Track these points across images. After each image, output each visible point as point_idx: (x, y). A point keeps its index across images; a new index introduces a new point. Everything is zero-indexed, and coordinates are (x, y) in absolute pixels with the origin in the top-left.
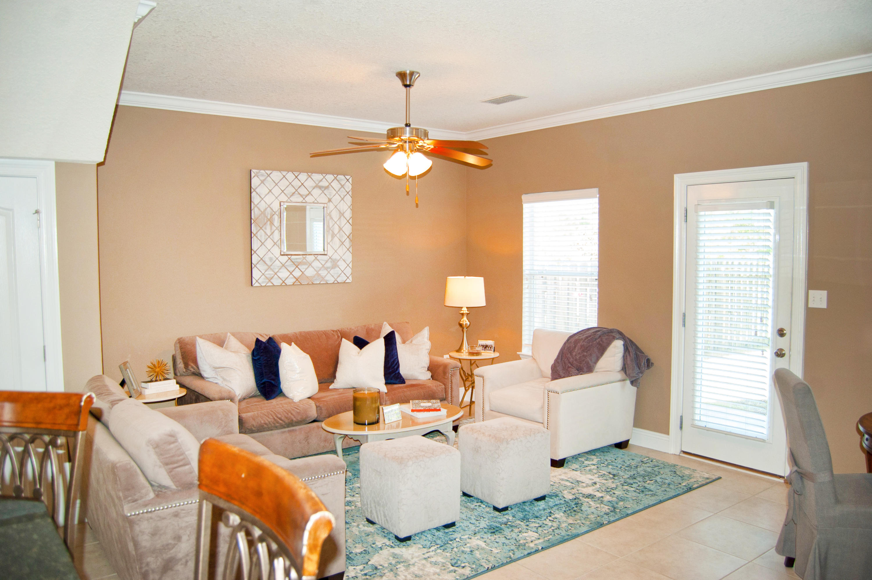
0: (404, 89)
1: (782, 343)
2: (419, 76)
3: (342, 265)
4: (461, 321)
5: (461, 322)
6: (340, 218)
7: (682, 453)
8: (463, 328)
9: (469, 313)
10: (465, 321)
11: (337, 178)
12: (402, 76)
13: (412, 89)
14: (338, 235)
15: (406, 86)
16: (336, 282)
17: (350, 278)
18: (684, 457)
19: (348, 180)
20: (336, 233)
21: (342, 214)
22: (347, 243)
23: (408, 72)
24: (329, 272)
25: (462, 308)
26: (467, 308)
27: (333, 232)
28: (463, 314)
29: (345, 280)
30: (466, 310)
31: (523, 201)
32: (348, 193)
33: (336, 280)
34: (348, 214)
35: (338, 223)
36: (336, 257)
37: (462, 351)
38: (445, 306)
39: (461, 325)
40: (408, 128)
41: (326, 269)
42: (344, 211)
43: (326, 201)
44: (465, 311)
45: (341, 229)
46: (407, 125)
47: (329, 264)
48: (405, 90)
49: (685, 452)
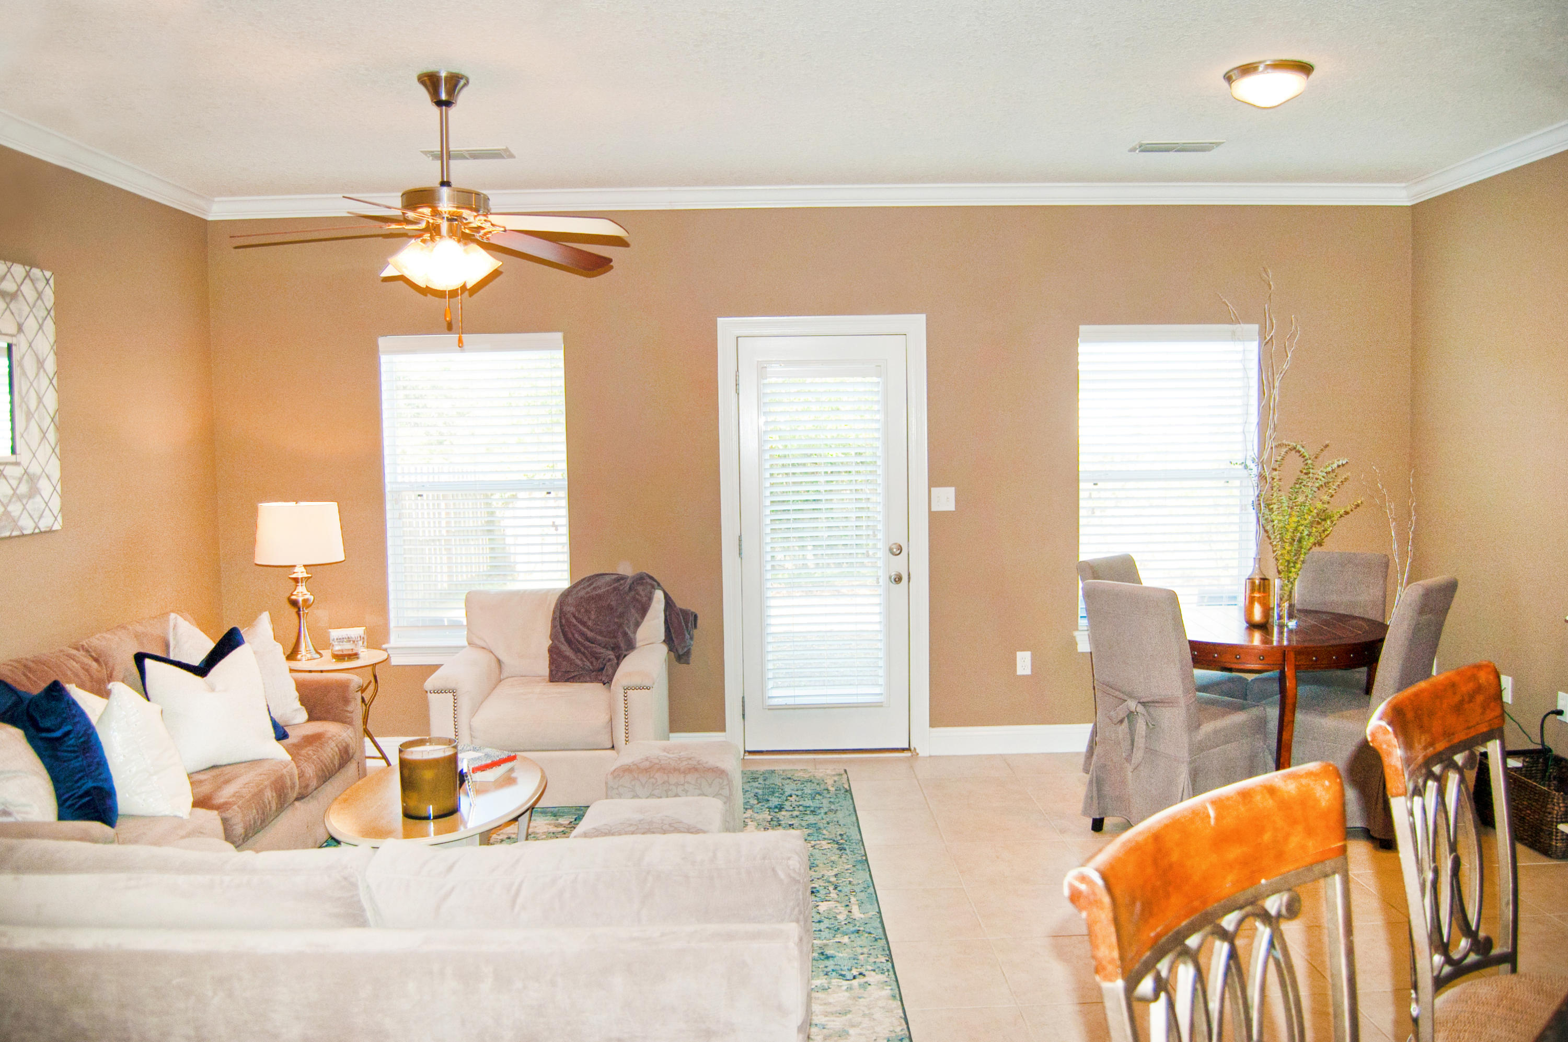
0: (435, 110)
1: (898, 564)
2: (465, 85)
3: (45, 486)
4: (292, 594)
5: (293, 597)
6: (37, 374)
7: (747, 754)
8: (299, 610)
9: (311, 577)
10: (302, 593)
11: (31, 274)
12: (431, 81)
13: (453, 111)
14: (36, 416)
15: (440, 103)
16: (37, 531)
17: (60, 519)
18: (753, 759)
19: (48, 281)
20: (32, 409)
21: (40, 364)
22: (52, 436)
23: (443, 74)
24: (25, 508)
25: (294, 566)
26: (305, 566)
27: (28, 407)
28: (296, 580)
29: (51, 525)
30: (304, 570)
31: (380, 349)
32: (49, 312)
33: (37, 527)
34: (50, 365)
35: (35, 384)
36: (35, 469)
37: (299, 657)
38: (257, 565)
39: (294, 603)
40: (445, 191)
41: (20, 498)
42: (45, 357)
43: (13, 329)
44: (300, 573)
45: (40, 400)
46: (446, 183)
47: (23, 489)
48: (439, 112)
49: (751, 752)
